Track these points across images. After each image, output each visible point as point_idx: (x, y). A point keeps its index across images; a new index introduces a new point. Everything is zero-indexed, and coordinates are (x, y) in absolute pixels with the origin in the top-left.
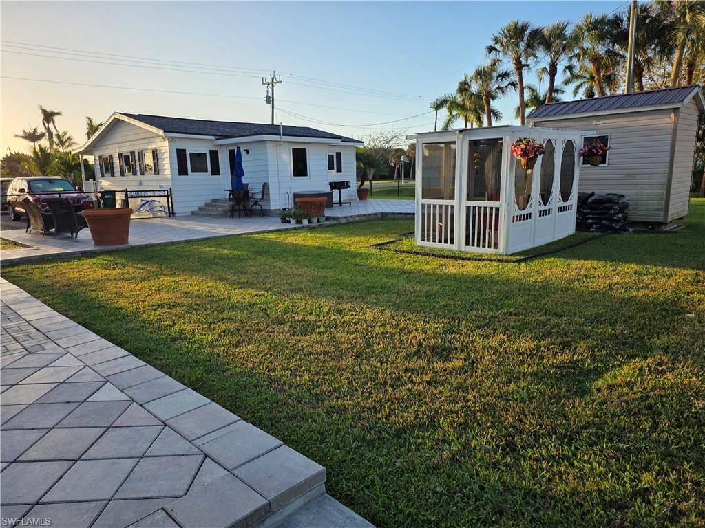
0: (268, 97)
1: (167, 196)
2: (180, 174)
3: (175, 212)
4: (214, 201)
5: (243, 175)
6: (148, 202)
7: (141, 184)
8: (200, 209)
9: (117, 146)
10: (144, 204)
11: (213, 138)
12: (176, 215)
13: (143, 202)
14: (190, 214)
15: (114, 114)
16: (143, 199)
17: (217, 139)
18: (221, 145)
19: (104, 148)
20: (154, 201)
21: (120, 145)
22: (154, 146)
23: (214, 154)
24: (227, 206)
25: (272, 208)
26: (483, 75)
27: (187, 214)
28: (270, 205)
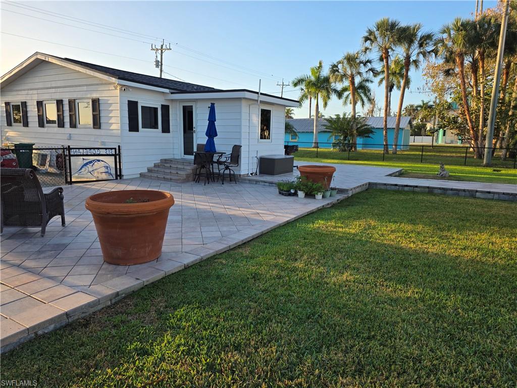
0: (157, 62)
1: (115, 155)
2: (130, 130)
3: (123, 173)
4: (165, 161)
5: (216, 135)
6: (91, 162)
7: (70, 138)
8: (150, 170)
9: (35, 92)
10: (86, 164)
11: (167, 91)
12: (124, 178)
13: (85, 162)
14: (139, 176)
15: (37, 53)
16: (84, 157)
17: (172, 93)
18: (172, 100)
19: (15, 93)
20: (99, 161)
21: (39, 91)
22: (95, 95)
23: (165, 109)
24: (189, 169)
25: (242, 174)
26: (351, 60)
27: (134, 176)
28: (240, 170)
